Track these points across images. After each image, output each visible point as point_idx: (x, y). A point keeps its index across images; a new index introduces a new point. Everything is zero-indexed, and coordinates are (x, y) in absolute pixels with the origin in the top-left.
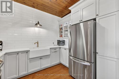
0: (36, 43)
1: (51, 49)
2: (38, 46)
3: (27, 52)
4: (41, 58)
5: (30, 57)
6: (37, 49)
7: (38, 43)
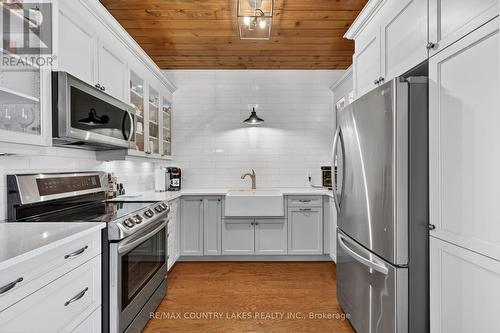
0: (248, 178)
1: (286, 196)
2: (254, 187)
3: (220, 198)
4: (255, 221)
5: (227, 214)
6: (251, 194)
7: (253, 176)
